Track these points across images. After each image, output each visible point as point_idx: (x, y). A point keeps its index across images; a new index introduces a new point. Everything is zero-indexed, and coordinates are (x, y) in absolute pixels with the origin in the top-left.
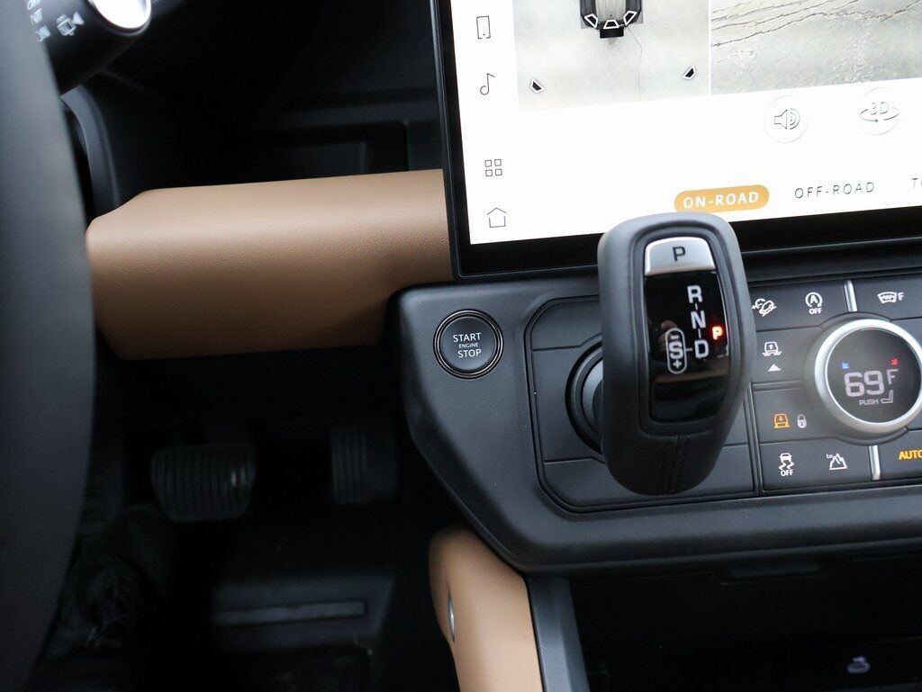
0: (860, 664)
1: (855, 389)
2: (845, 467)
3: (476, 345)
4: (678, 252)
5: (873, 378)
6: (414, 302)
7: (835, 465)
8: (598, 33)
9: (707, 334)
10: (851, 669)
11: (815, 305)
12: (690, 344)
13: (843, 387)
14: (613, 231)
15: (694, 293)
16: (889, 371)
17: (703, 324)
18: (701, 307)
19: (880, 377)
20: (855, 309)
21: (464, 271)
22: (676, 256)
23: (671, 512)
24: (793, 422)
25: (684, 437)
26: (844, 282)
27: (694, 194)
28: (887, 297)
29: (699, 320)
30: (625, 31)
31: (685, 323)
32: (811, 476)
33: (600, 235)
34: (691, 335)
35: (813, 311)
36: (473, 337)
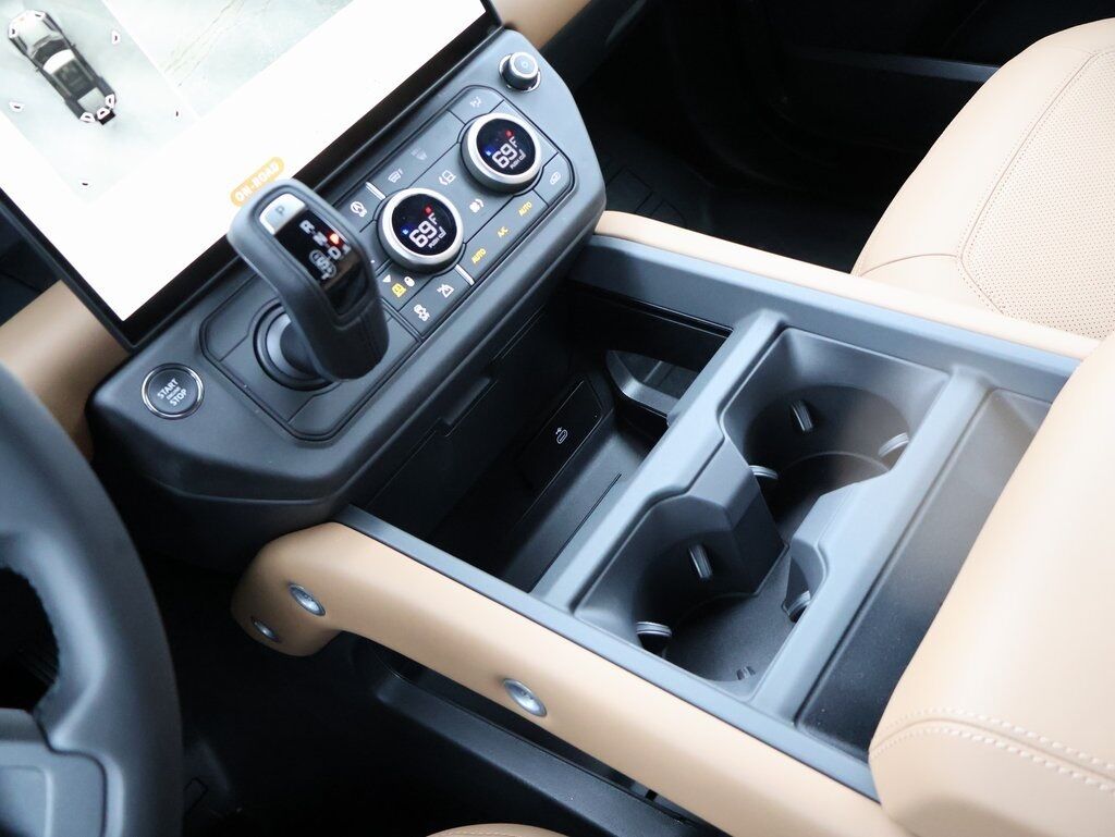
0: (562, 434)
1: (421, 241)
2: (452, 290)
3: (178, 389)
4: (280, 211)
5: (425, 227)
6: (107, 396)
7: (446, 292)
8: (99, 124)
9: (331, 243)
10: (560, 441)
11: (360, 210)
12: (327, 255)
13: (414, 243)
14: (233, 227)
15: (306, 226)
16: (430, 217)
17: (325, 239)
18: (317, 230)
19: (429, 225)
20: (383, 197)
21: (133, 341)
22: (281, 213)
23: (383, 392)
24: (405, 285)
25: (362, 314)
26: (364, 185)
27: (238, 189)
28: (394, 177)
29: (320, 239)
30: (115, 112)
31: (315, 245)
32: (440, 309)
33: (225, 237)
34: (324, 250)
35: (362, 214)
36: (171, 385)
